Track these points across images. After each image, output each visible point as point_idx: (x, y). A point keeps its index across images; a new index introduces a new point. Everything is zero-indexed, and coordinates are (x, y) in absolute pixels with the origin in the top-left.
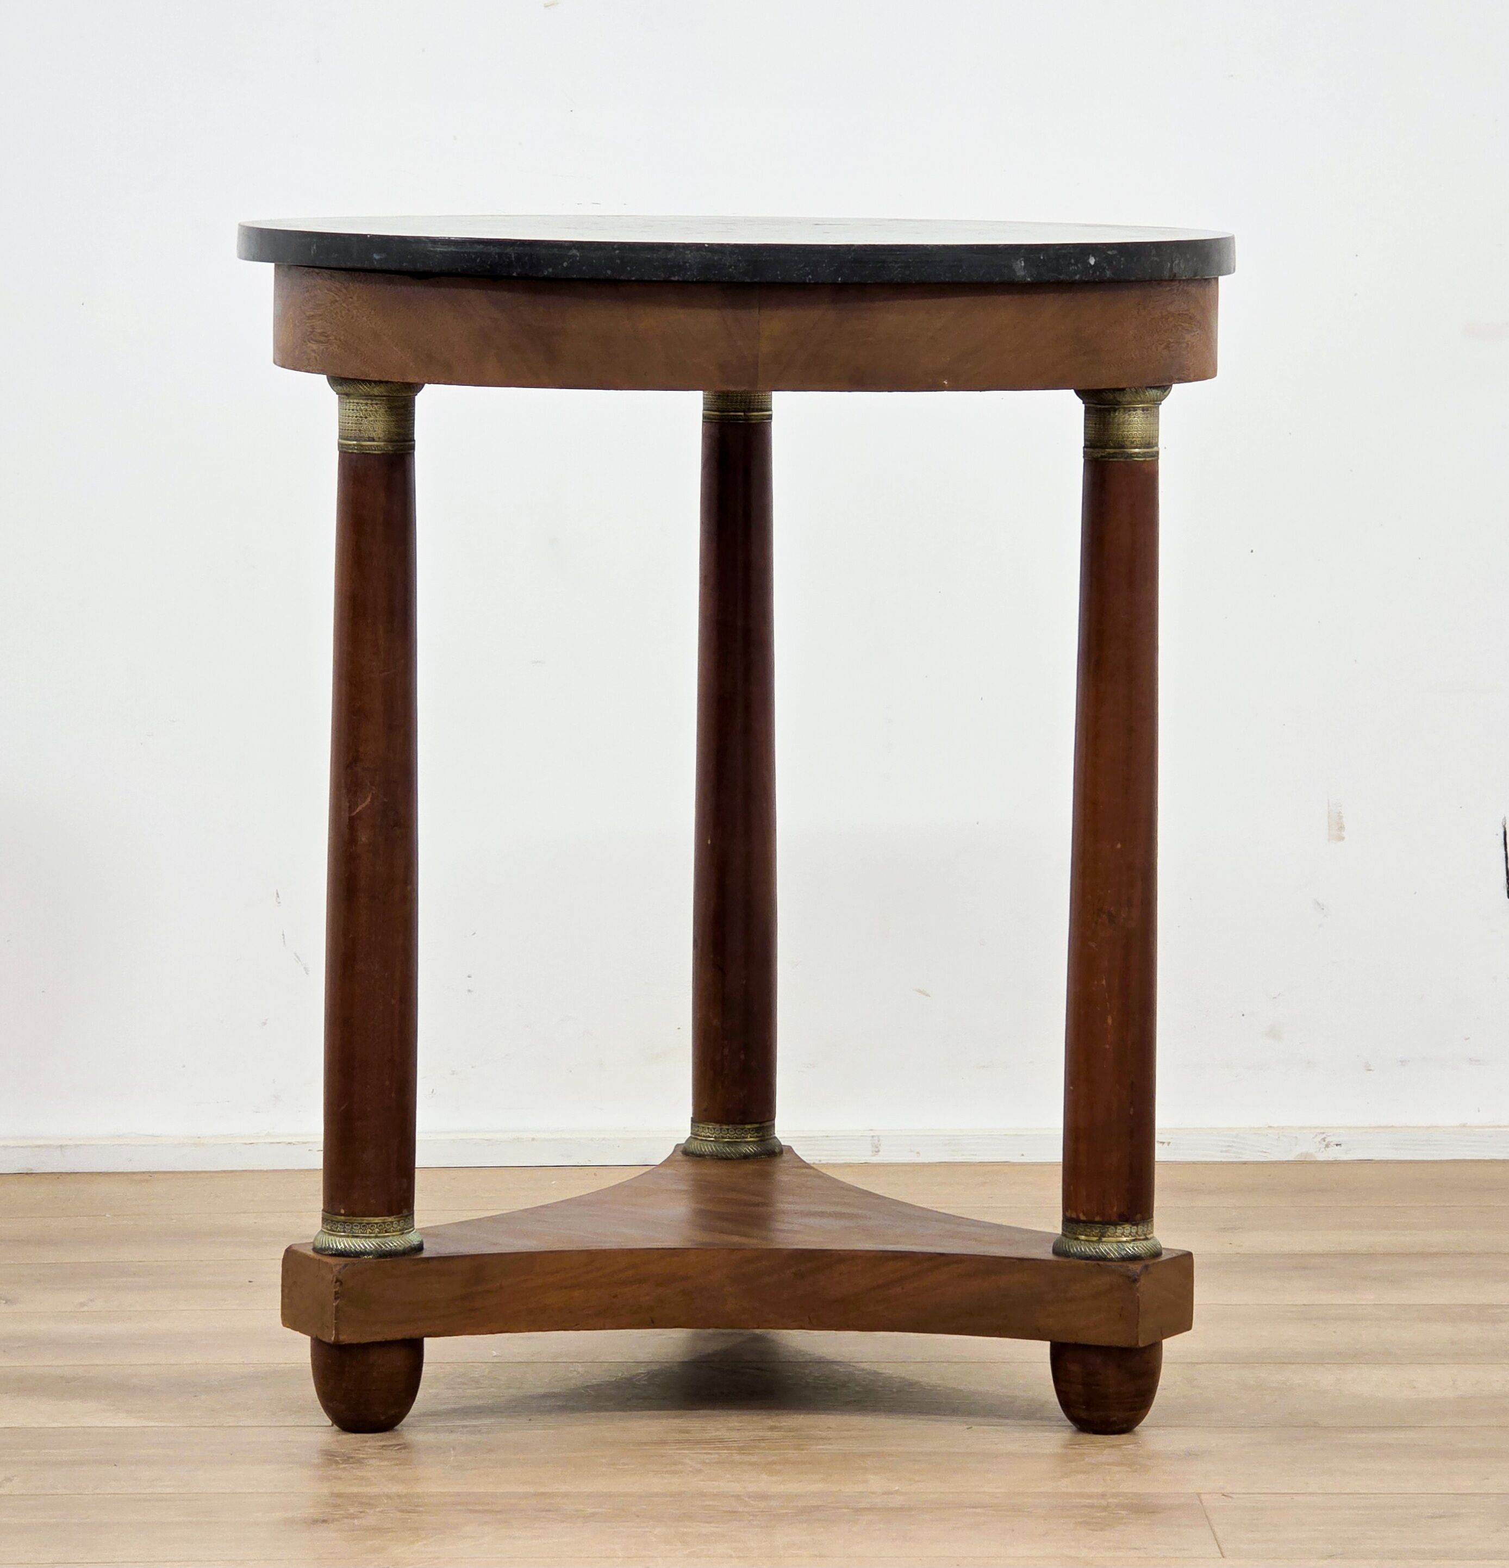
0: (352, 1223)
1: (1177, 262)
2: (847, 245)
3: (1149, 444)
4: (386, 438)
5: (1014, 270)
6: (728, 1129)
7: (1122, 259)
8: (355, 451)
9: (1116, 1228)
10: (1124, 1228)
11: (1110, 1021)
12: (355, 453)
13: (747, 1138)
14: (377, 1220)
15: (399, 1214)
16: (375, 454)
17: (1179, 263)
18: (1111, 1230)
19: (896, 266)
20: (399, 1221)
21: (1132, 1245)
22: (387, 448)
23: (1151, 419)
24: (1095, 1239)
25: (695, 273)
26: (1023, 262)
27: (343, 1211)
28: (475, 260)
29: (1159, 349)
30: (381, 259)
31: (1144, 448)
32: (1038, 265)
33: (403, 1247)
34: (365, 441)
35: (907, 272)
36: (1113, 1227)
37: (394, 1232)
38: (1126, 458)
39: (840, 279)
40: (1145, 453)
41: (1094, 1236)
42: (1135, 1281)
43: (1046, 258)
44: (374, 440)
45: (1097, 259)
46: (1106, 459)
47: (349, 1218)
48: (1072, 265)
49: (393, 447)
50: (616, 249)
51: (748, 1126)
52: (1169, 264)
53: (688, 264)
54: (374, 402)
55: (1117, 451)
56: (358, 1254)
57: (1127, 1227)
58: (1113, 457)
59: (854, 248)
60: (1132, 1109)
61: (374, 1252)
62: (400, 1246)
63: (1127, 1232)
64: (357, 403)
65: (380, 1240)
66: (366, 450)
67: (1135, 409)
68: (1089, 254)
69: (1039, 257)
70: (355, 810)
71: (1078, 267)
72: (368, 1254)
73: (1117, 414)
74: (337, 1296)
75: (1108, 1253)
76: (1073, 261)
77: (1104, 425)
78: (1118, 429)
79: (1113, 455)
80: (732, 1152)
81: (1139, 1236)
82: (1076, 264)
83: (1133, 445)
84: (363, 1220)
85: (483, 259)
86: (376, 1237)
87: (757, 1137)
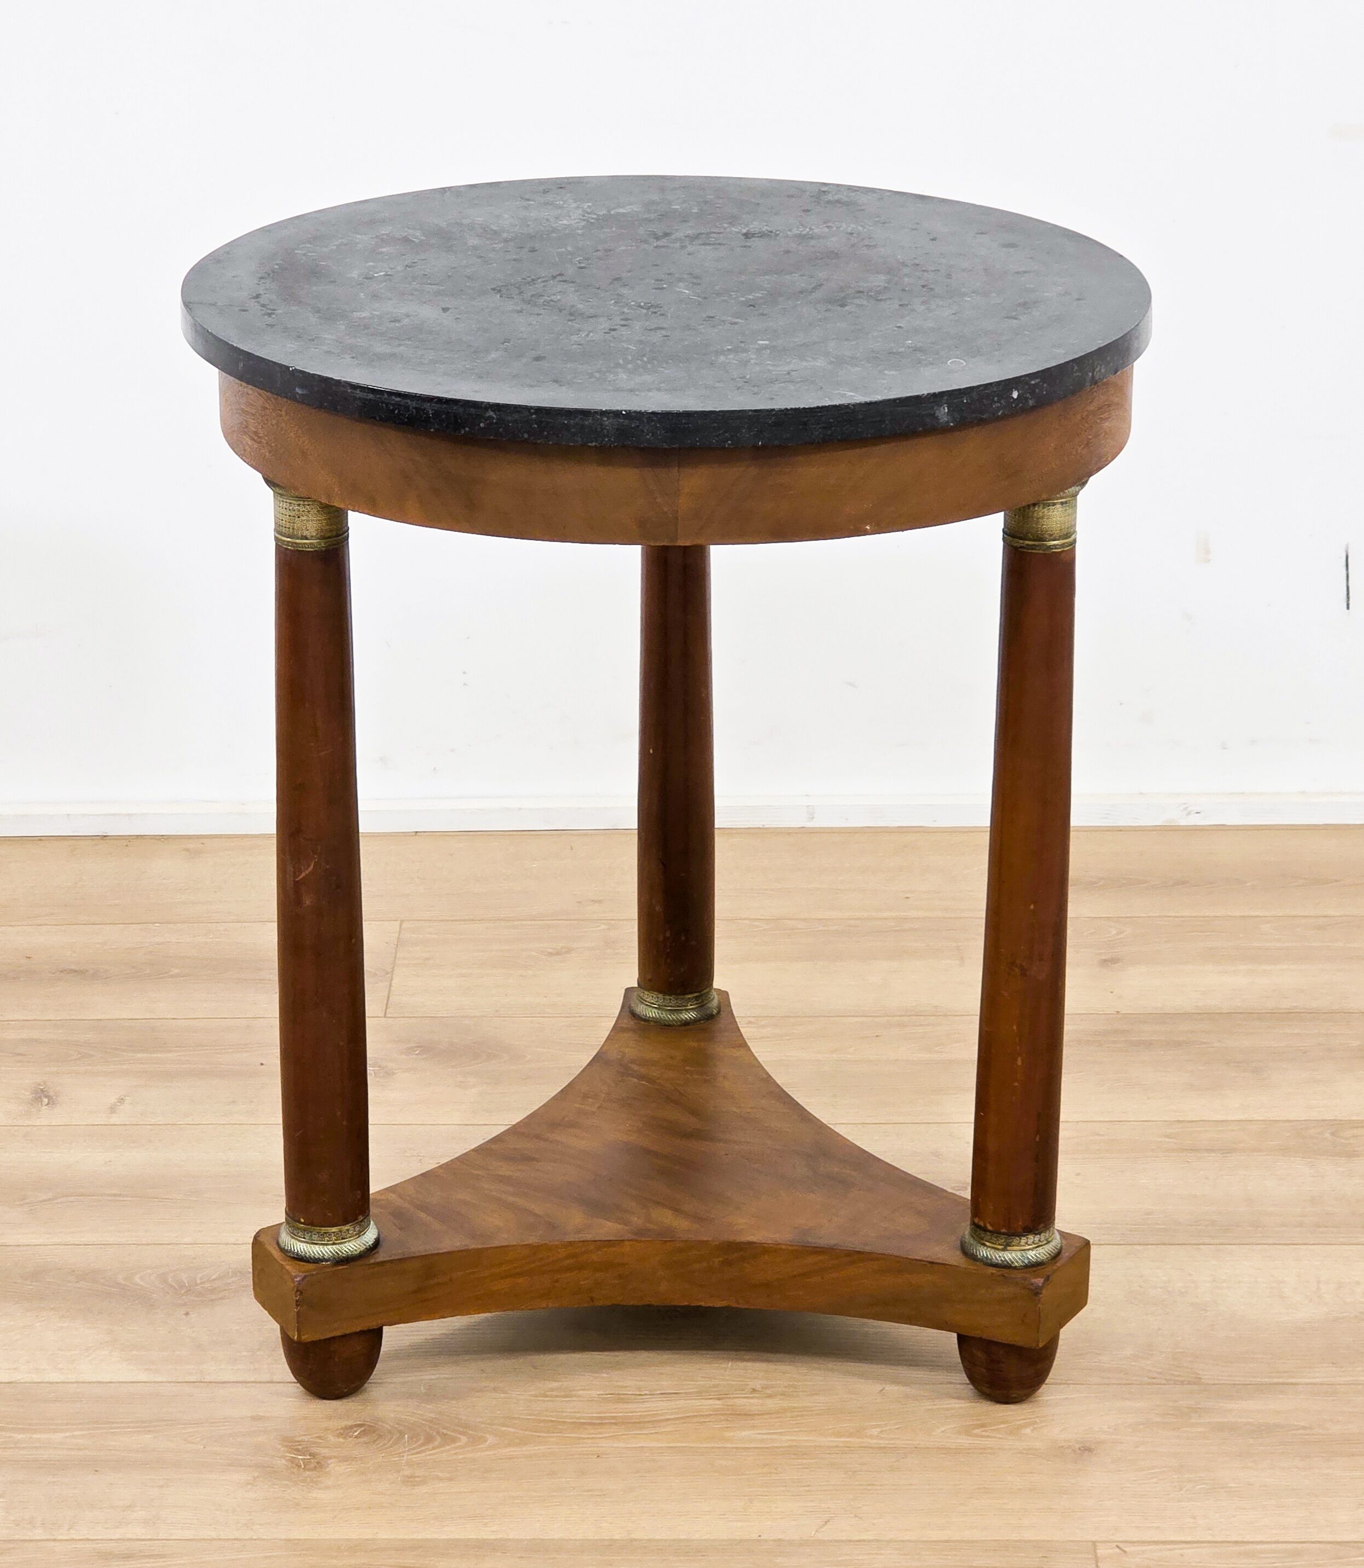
0: (311, 1232)
1: (1098, 369)
2: (767, 410)
3: (1067, 534)
4: (318, 536)
5: (937, 418)
6: (670, 999)
7: (1045, 385)
8: (289, 548)
9: (1021, 1239)
10: (1027, 1238)
11: (1019, 1062)
12: (290, 550)
13: (687, 1006)
14: (334, 1229)
15: (354, 1221)
16: (309, 551)
17: (1100, 369)
18: (1016, 1240)
19: (818, 427)
20: (354, 1228)
21: (1034, 1252)
22: (320, 545)
23: (1070, 511)
24: (1000, 1247)
25: (613, 440)
26: (946, 408)
27: (302, 1220)
28: (393, 411)
29: (1079, 451)
30: (302, 394)
31: (1063, 539)
32: (962, 409)
33: (358, 1251)
34: (298, 539)
35: (829, 432)
36: (1017, 1238)
37: (350, 1237)
38: (1044, 550)
39: (760, 443)
40: (1064, 544)
41: (999, 1245)
42: (1037, 1294)
43: (969, 401)
44: (307, 539)
45: (1020, 392)
46: (1025, 550)
47: (308, 1227)
48: (995, 402)
49: (325, 543)
50: (532, 414)
51: (690, 996)
52: (1091, 374)
53: (605, 431)
54: (306, 503)
55: (1037, 543)
56: (316, 1261)
57: (1031, 1237)
58: (1032, 549)
59: (774, 412)
60: (1038, 1136)
61: (331, 1259)
62: (356, 1250)
63: (1030, 1242)
64: (290, 503)
65: (337, 1246)
66: (300, 547)
67: (1054, 504)
68: (1013, 388)
69: (963, 401)
70: (299, 875)
71: (1001, 404)
72: (327, 1260)
73: (1036, 509)
74: (298, 1303)
75: (1013, 1262)
76: (996, 399)
77: (1023, 517)
78: (1037, 523)
79: (1033, 547)
80: (674, 1020)
81: (1041, 1242)
82: (999, 401)
83: (1051, 538)
84: (321, 1230)
85: (401, 412)
86: (334, 1244)
87: (697, 1004)
